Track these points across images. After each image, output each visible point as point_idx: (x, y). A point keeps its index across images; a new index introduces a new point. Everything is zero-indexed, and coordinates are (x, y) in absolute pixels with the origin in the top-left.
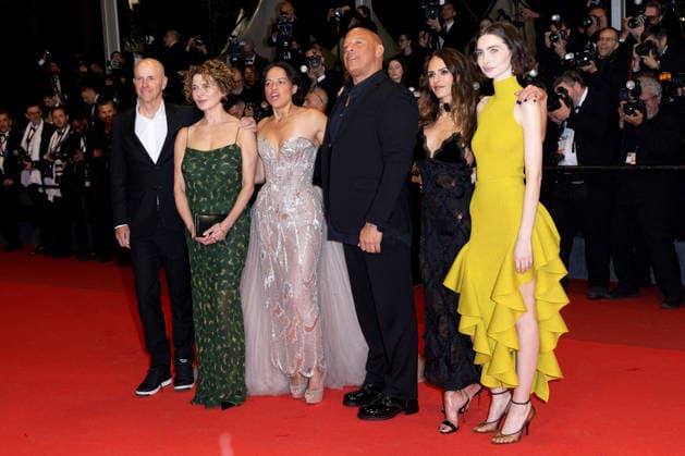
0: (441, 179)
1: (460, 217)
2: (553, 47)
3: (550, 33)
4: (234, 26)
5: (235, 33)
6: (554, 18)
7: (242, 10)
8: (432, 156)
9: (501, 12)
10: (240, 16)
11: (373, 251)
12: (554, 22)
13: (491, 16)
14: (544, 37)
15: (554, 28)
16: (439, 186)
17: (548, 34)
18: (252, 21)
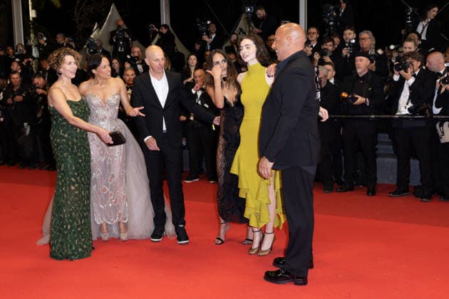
4: (92, 33)
5: (92, 36)
7: (96, 24)
9: (241, 30)
10: (95, 27)
13: (235, 32)
18: (102, 30)
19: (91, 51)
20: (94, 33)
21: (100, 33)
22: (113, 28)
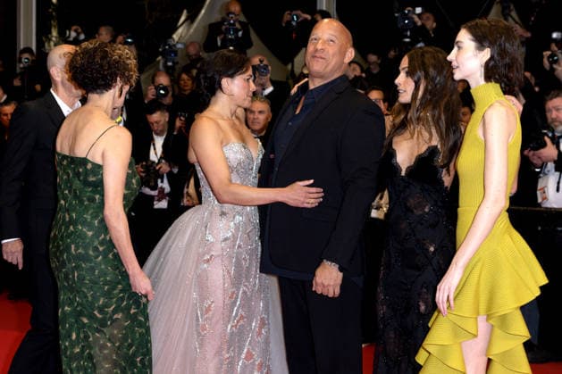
0: (412, 202)
1: (432, 249)
2: (553, 70)
3: (549, 53)
4: (175, 29)
5: (175, 36)
6: (555, 35)
7: (185, 12)
8: (403, 173)
10: (183, 18)
11: (331, 295)
12: (555, 40)
14: (542, 57)
15: (554, 47)
16: (409, 210)
17: (547, 53)
18: (195, 25)
19: (170, 64)
20: (180, 30)
21: (192, 30)
22: (216, 17)
